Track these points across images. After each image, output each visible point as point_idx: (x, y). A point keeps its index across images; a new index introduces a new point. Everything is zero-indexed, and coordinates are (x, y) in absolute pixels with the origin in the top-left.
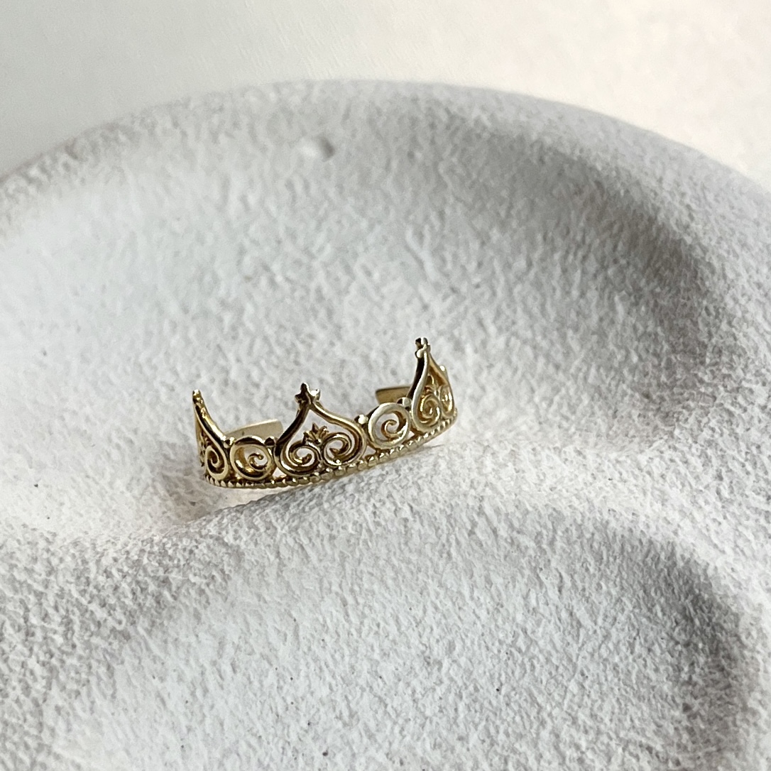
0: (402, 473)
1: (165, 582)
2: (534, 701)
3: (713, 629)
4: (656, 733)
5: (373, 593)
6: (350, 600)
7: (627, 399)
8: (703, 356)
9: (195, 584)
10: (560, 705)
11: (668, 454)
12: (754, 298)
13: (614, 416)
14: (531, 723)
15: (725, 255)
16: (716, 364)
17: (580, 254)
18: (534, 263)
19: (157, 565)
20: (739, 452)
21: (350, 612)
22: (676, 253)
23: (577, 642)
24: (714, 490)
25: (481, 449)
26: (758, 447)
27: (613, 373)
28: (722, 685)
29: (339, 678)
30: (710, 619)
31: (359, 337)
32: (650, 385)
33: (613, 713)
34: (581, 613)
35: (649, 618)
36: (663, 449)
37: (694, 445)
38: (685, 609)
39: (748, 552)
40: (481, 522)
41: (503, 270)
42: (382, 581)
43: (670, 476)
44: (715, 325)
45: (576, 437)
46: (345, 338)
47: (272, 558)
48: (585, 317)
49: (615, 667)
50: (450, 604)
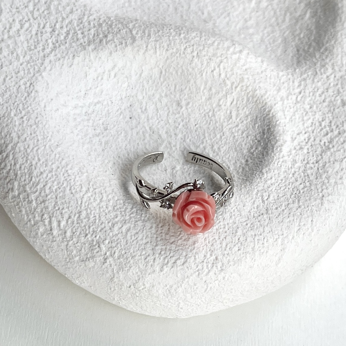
0: (202, 39)
1: (106, 36)
2: (204, 135)
3: (268, 141)
4: (234, 164)
5: (172, 74)
6: (164, 72)
7: (292, 48)
9: (115, 42)
10: (211, 139)
11: (290, 76)
13: (285, 52)
14: (199, 141)
16: (323, 53)
19: (107, 29)
20: (311, 88)
21: (162, 76)
23: (228, 122)
24: (296, 96)
25: (232, 44)
27: (293, 37)
28: (260, 160)
29: (148, 96)
30: (269, 137)
32: (301, 48)
33: (225, 151)
34: (234, 114)
35: (253, 127)
37: (299, 78)
38: (264, 130)
39: (293, 122)
40: (217, 70)
42: (177, 72)
43: (286, 85)
47: (145, 46)
48: (296, 12)
49: (234, 136)
50: (195, 90)
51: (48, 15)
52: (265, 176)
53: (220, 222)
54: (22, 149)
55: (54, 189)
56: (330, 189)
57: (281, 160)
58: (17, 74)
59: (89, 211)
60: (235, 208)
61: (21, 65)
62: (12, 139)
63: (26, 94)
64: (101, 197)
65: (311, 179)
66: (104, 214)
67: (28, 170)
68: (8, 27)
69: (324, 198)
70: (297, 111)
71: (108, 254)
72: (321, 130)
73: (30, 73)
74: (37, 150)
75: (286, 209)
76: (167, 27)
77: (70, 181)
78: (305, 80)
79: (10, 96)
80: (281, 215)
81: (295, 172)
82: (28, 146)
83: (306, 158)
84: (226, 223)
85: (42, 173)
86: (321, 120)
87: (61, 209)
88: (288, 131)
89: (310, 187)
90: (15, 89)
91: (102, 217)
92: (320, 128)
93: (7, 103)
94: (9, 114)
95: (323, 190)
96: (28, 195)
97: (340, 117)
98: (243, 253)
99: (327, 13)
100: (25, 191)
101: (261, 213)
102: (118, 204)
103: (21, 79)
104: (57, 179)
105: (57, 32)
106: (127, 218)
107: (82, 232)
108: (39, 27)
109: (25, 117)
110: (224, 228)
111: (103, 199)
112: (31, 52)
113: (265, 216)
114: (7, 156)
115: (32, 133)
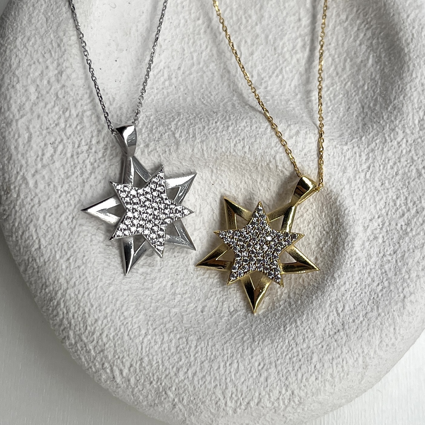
0: (252, 128)
1: (147, 146)
3: (338, 234)
5: (224, 171)
7: (356, 104)
8: (389, 106)
9: (157, 152)
11: (356, 148)
12: (418, 90)
13: (348, 111)
15: (416, 65)
16: (391, 113)
17: (367, 26)
18: (349, 19)
19: (147, 135)
20: (381, 159)
21: (213, 175)
22: (399, 52)
24: (364, 173)
25: (287, 125)
26: (389, 160)
27: (356, 89)
28: (330, 259)
29: (200, 197)
30: (339, 229)
31: (268, 25)
32: (366, 104)
36: (355, 145)
38: (332, 219)
39: (364, 207)
40: (273, 161)
41: (336, 16)
42: (229, 169)
43: (352, 161)
44: (398, 95)
45: (330, 114)
46: (263, 23)
47: (190, 151)
48: (357, 57)
50: (251, 183)
51: (81, 131)
52: (338, 282)
53: (292, 349)
54: (73, 295)
55: (111, 337)
56: (412, 286)
57: (354, 258)
58: (57, 208)
59: (151, 357)
60: (308, 327)
61: (60, 197)
62: (61, 285)
63: (69, 231)
64: (162, 338)
65: (389, 276)
66: (167, 358)
67: (82, 319)
68: (40, 154)
69: (406, 300)
70: (367, 192)
71: (176, 400)
72: (396, 211)
73: (71, 205)
74: (89, 295)
75: (364, 320)
76: (213, 119)
77: (126, 326)
78: (373, 150)
79: (53, 235)
80: (360, 329)
81: (371, 270)
82: (79, 291)
83: (382, 248)
84: (299, 349)
85: (96, 321)
86: (395, 197)
87: (121, 357)
88: (359, 220)
89: (389, 287)
90: (57, 226)
91: (165, 362)
92: (395, 208)
93: (50, 244)
94: (55, 257)
95: (403, 289)
96: (85, 344)
97: (417, 192)
98: (322, 382)
99: (393, 58)
100: (82, 340)
101: (337, 329)
102: (181, 343)
103: (61, 215)
104: (113, 325)
105: (93, 150)
106: (192, 358)
107: (146, 380)
108: (74, 147)
109: (71, 259)
110: (298, 355)
111: (165, 340)
112: (69, 180)
113: (342, 333)
114: (58, 304)
115: (81, 275)
